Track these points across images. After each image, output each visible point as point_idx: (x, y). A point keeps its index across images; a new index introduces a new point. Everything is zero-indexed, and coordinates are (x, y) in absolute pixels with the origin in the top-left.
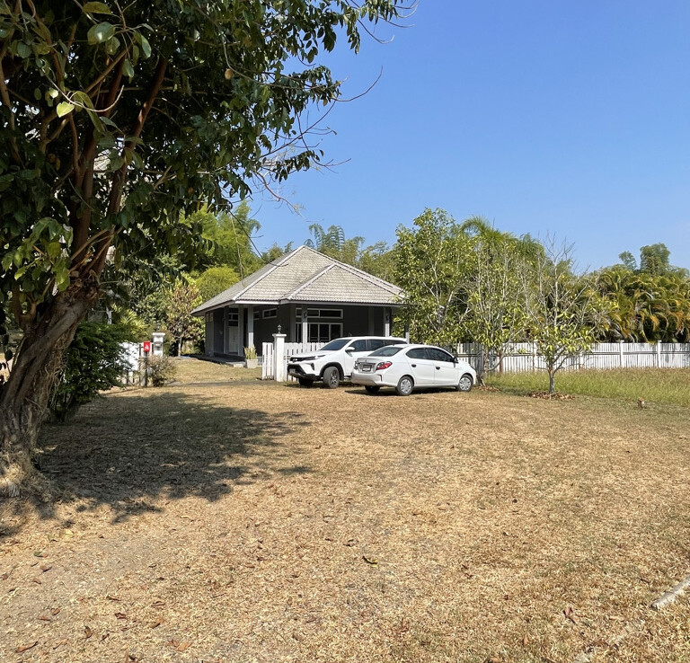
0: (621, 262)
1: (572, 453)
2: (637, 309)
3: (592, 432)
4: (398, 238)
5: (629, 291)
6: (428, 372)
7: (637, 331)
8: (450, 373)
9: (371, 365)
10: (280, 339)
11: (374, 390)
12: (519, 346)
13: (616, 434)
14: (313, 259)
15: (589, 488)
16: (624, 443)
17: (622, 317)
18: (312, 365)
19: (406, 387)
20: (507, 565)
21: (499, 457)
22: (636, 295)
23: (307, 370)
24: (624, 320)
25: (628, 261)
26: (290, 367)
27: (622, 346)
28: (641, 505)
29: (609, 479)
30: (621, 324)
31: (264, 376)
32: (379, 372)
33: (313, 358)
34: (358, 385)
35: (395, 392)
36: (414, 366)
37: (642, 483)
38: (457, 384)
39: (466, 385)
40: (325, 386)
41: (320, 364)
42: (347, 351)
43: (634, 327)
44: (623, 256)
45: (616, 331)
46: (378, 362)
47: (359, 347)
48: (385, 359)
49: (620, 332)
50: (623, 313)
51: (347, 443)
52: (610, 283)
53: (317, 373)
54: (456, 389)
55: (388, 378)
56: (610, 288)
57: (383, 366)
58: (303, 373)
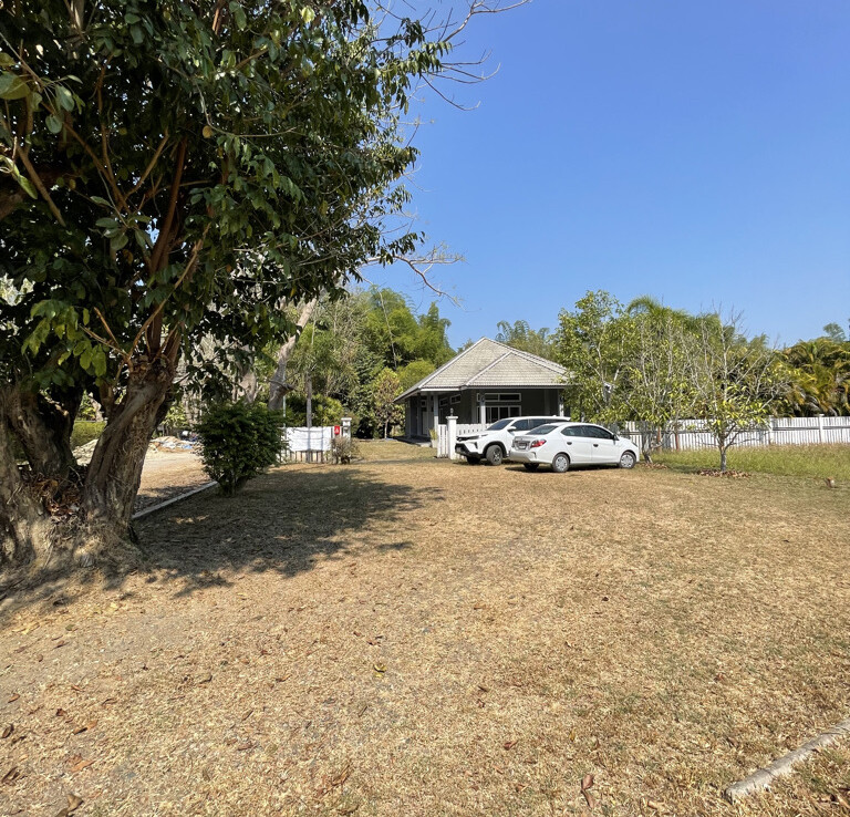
0: (826, 335)
1: (713, 540)
2: (838, 380)
3: (749, 516)
4: (560, 322)
5: (828, 362)
6: (584, 449)
7: (840, 404)
8: (609, 450)
9: (526, 444)
10: (452, 421)
11: (532, 467)
12: (690, 423)
13: (780, 519)
14: (492, 349)
15: (712, 586)
16: (785, 529)
17: (819, 389)
18: (476, 444)
19: (562, 464)
20: (544, 692)
21: (619, 543)
22: (836, 366)
23: (472, 449)
24: (822, 392)
25: (834, 334)
26: (457, 446)
27: (822, 421)
28: (775, 614)
29: (744, 576)
30: (819, 397)
31: (439, 455)
32: (533, 449)
33: (476, 437)
34: (516, 463)
35: (551, 469)
36: (570, 443)
37: (789, 582)
38: (618, 461)
39: (628, 461)
40: (488, 463)
41: (482, 443)
42: (510, 431)
43: (835, 400)
44: (828, 328)
45: (812, 404)
46: (532, 441)
47: (520, 427)
48: (539, 438)
49: (818, 405)
50: (821, 385)
51: (466, 521)
52: (804, 355)
53: (480, 451)
54: (617, 466)
55: (543, 455)
56: (805, 360)
57: (537, 444)
58: (467, 451)
